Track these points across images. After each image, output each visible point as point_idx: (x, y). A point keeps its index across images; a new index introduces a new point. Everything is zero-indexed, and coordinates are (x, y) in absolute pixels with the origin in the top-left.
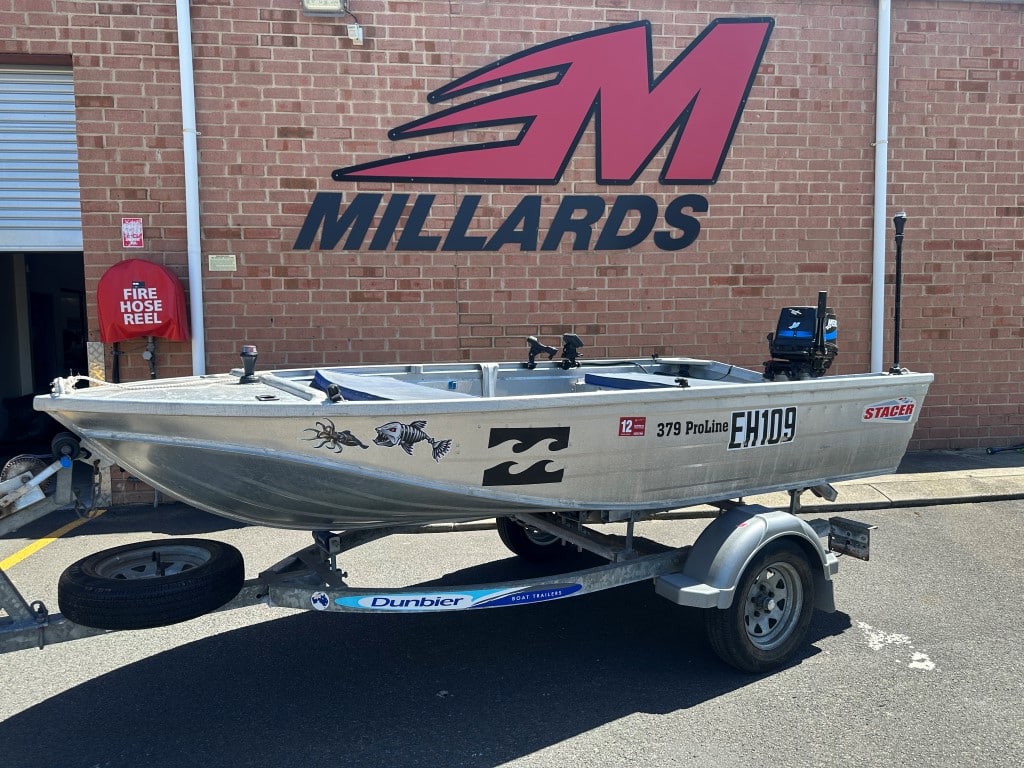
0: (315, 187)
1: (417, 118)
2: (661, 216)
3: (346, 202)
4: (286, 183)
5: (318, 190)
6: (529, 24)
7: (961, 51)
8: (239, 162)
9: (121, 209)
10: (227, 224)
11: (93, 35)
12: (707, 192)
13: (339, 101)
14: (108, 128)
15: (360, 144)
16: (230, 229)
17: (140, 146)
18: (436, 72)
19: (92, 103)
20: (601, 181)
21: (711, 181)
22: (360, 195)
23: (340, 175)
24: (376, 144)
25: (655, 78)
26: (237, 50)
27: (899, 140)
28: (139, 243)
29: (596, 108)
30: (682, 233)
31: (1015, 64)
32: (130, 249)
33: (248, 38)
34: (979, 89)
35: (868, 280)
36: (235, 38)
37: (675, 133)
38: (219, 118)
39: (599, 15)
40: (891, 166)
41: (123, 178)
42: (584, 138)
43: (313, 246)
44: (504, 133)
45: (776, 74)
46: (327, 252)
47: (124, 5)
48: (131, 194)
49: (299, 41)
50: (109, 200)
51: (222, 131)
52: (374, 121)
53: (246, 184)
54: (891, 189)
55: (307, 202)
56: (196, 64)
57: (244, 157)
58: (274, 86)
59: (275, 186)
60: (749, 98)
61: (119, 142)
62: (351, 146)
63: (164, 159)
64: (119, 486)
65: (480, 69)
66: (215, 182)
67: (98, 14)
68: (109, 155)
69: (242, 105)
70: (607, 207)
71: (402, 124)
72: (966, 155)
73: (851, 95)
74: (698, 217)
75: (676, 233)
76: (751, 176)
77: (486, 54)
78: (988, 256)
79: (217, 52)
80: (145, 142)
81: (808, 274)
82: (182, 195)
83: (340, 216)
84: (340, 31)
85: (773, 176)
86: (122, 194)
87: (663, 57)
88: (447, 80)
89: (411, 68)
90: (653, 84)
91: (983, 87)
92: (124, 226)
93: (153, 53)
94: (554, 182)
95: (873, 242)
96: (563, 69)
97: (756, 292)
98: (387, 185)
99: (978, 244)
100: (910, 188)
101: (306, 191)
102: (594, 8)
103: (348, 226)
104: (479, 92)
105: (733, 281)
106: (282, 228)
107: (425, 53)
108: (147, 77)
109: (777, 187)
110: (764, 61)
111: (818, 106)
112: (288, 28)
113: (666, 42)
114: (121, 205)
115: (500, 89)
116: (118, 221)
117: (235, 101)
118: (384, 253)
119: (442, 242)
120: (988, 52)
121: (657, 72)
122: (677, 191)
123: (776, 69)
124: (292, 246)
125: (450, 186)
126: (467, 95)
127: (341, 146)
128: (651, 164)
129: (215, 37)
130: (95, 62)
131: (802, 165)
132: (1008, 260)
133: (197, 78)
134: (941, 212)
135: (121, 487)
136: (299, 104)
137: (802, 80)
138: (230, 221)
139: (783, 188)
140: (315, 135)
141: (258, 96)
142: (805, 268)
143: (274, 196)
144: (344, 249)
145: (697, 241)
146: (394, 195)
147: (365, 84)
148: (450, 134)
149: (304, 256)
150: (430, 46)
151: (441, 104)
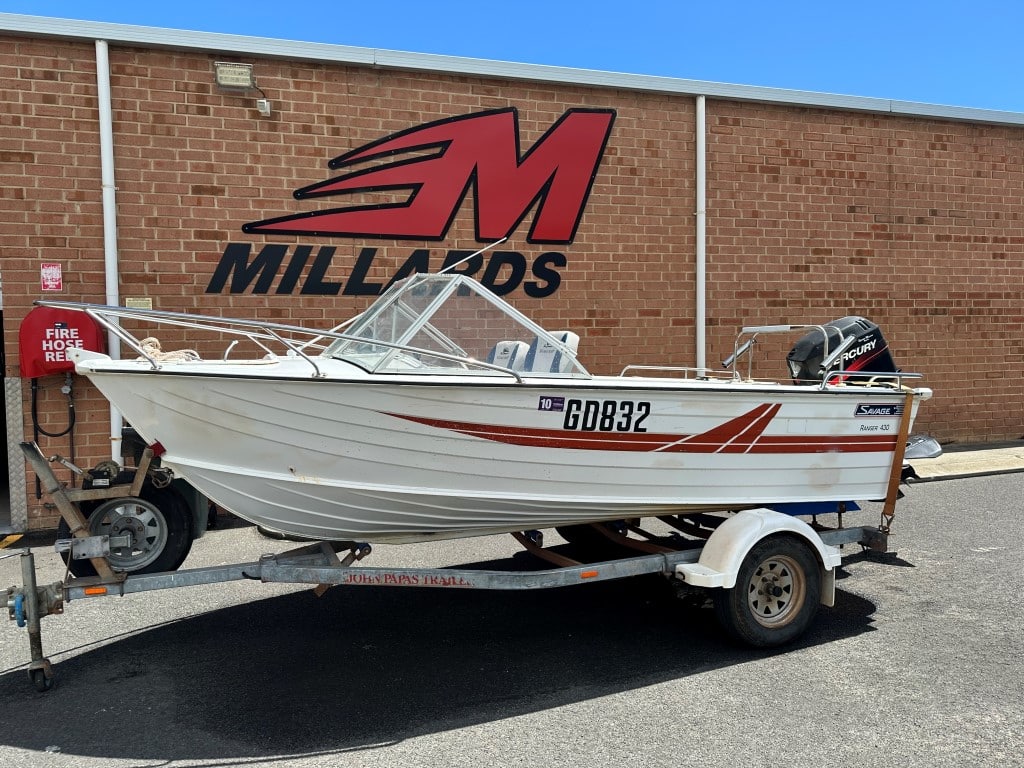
0: (226, 239)
1: (319, 181)
2: (529, 270)
3: (254, 252)
4: (199, 235)
5: (229, 241)
6: (416, 105)
7: (759, 142)
8: (155, 215)
9: (40, 255)
10: (144, 271)
11: (15, 97)
12: (565, 250)
13: (248, 164)
14: (29, 182)
15: (268, 201)
16: (146, 275)
17: (60, 198)
18: (336, 143)
19: (13, 158)
20: (480, 239)
21: (568, 242)
22: (267, 246)
23: (249, 229)
24: (282, 202)
25: (522, 155)
26: (154, 116)
27: (715, 211)
28: (58, 287)
29: (473, 178)
30: (546, 284)
31: (799, 153)
32: (49, 292)
33: (165, 106)
34: (773, 171)
35: (693, 322)
36: (153, 105)
37: (538, 202)
38: (137, 176)
39: (475, 101)
40: (708, 231)
41: (42, 228)
42: (464, 203)
43: (224, 290)
44: (395, 197)
45: (619, 155)
46: (238, 296)
47: (45, 72)
48: (50, 242)
49: (212, 110)
50: (28, 246)
51: (139, 187)
52: (281, 183)
53: (162, 235)
54: (709, 250)
55: (219, 251)
56: (115, 127)
57: (159, 210)
58: (188, 149)
59: (189, 237)
60: (597, 175)
61: (39, 194)
62: (260, 204)
63: (82, 211)
64: (35, 512)
65: (374, 142)
66: (132, 233)
67: (19, 78)
68: (29, 206)
69: (159, 165)
70: (485, 261)
71: (306, 186)
72: (766, 224)
73: (676, 173)
74: (559, 271)
75: (542, 284)
76: (600, 238)
77: (380, 130)
78: (784, 304)
79: (135, 117)
80: (64, 194)
81: (647, 318)
82: (101, 243)
83: (249, 264)
84: (249, 103)
85: (617, 239)
86: (41, 241)
87: (528, 139)
88: (346, 149)
89: (313, 138)
90: (520, 161)
91: (777, 170)
92: (43, 271)
93: (74, 116)
94: (440, 238)
95: (696, 292)
96: (446, 144)
97: (606, 332)
98: (292, 238)
99: (776, 294)
100: (723, 248)
101: (218, 241)
102: (470, 95)
103: (257, 272)
104: (374, 161)
105: (587, 323)
106: (195, 274)
107: (325, 126)
108: (66, 136)
109: (620, 248)
110: (609, 145)
111: (651, 182)
112: (201, 99)
113: (530, 126)
114: (40, 252)
115: (392, 159)
116: (37, 267)
117: (152, 161)
118: (290, 297)
119: (343, 288)
120: (779, 143)
121: (523, 151)
122: (542, 250)
123: (619, 152)
124: (205, 290)
125: (350, 240)
126: (364, 164)
127: (251, 202)
128: (520, 227)
129: (134, 105)
130: (16, 121)
131: (639, 230)
132: (799, 306)
133: (116, 140)
134: (748, 268)
135: (38, 512)
136: (212, 165)
137: (639, 161)
138: (147, 268)
139: (625, 248)
140: (226, 193)
141: (173, 158)
142: (643, 313)
143: (188, 245)
144: (253, 292)
145: (559, 290)
146: (299, 247)
147: (272, 150)
148: (349, 196)
149: (216, 299)
150: (330, 120)
151: (341, 170)
